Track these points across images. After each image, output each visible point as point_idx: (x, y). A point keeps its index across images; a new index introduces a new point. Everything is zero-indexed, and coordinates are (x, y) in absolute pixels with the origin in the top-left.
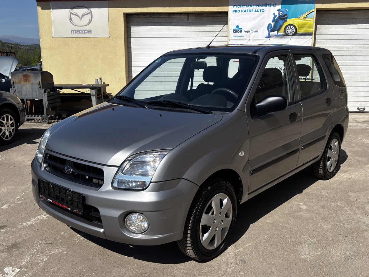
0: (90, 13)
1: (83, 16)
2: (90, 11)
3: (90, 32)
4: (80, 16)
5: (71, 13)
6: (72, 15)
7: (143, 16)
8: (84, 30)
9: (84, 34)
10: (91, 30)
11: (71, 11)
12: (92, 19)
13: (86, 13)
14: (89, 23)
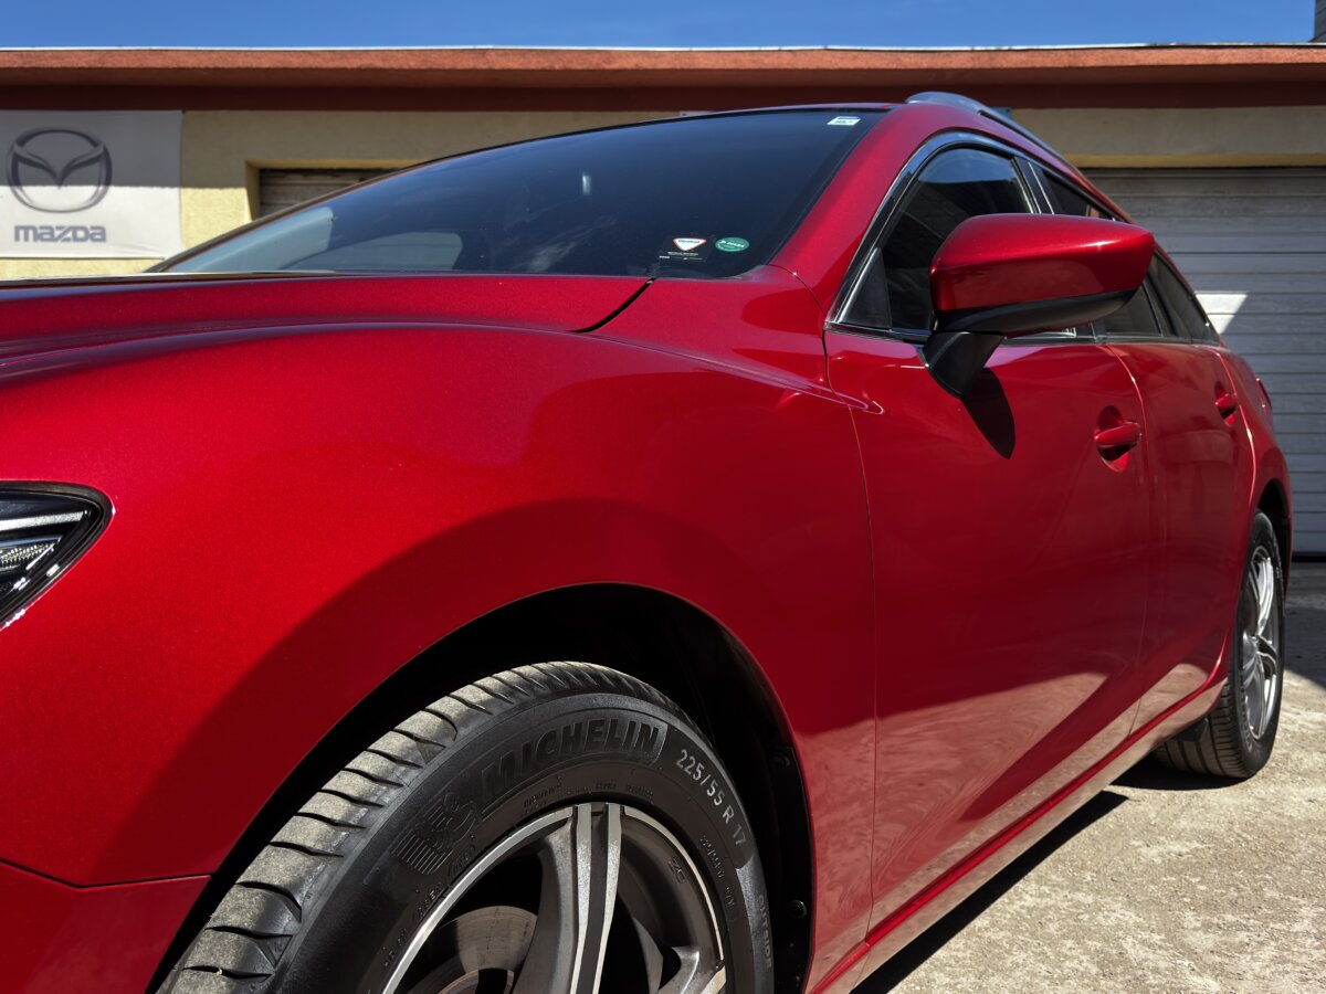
0: (103, 158)
1: (69, 169)
2: (100, 150)
3: (98, 234)
4: (59, 168)
5: (17, 159)
6: (20, 165)
7: (329, 178)
8: (71, 228)
9: (72, 244)
10: (102, 229)
11: (18, 150)
12: (108, 183)
13: (85, 159)
14: (97, 199)
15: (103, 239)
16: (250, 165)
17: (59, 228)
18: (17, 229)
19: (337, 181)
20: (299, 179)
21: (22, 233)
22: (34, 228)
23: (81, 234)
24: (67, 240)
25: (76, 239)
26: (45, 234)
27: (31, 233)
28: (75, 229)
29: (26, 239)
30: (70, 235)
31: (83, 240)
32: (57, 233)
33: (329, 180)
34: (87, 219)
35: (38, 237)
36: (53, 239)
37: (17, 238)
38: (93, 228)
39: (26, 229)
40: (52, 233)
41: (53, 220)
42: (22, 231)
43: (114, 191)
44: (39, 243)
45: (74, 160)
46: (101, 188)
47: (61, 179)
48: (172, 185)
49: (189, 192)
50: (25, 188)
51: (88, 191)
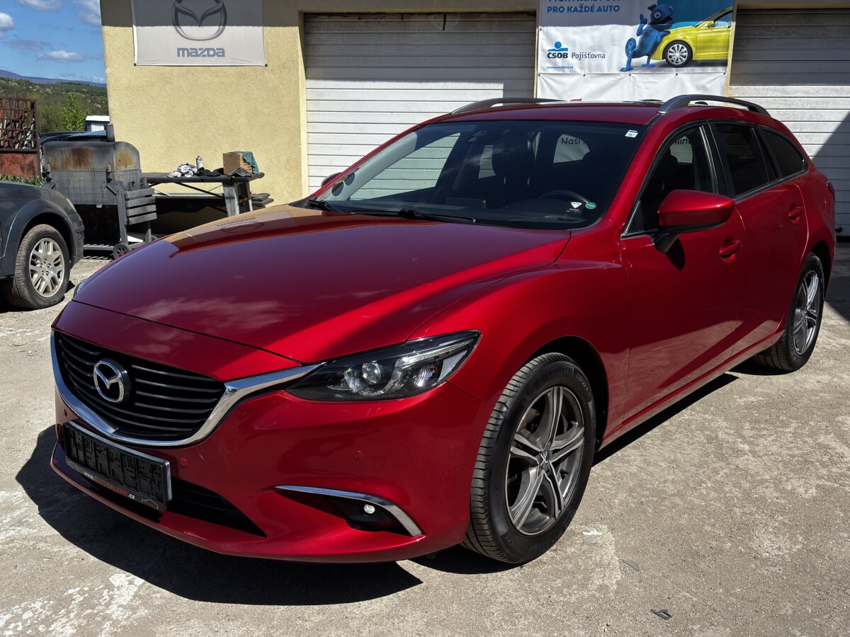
0: (222, 9)
1: (205, 16)
2: (221, 5)
3: (220, 53)
4: (199, 15)
5: (177, 10)
6: (179, 14)
7: (341, 17)
8: (206, 49)
9: (207, 57)
10: (222, 49)
11: (178, 5)
12: (225, 24)
13: (213, 10)
14: (219, 33)
15: (223, 56)
16: (300, 12)
17: (200, 49)
18: (179, 50)
19: (346, 20)
20: (326, 19)
21: (181, 52)
22: (187, 49)
23: (211, 53)
24: (205, 56)
25: (209, 55)
26: (193, 53)
27: (186, 52)
28: (208, 50)
29: (183, 55)
30: (206, 53)
31: (213, 56)
32: (199, 52)
33: (341, 19)
34: (214, 44)
35: (189, 55)
36: (197, 55)
37: (179, 55)
38: (217, 49)
39: (183, 50)
40: (197, 52)
41: (197, 45)
42: (181, 51)
43: (227, 27)
44: (190, 57)
45: (206, 12)
46: (221, 27)
47: (200, 22)
48: (259, 26)
49: (268, 28)
50: (183, 28)
51: (215, 29)
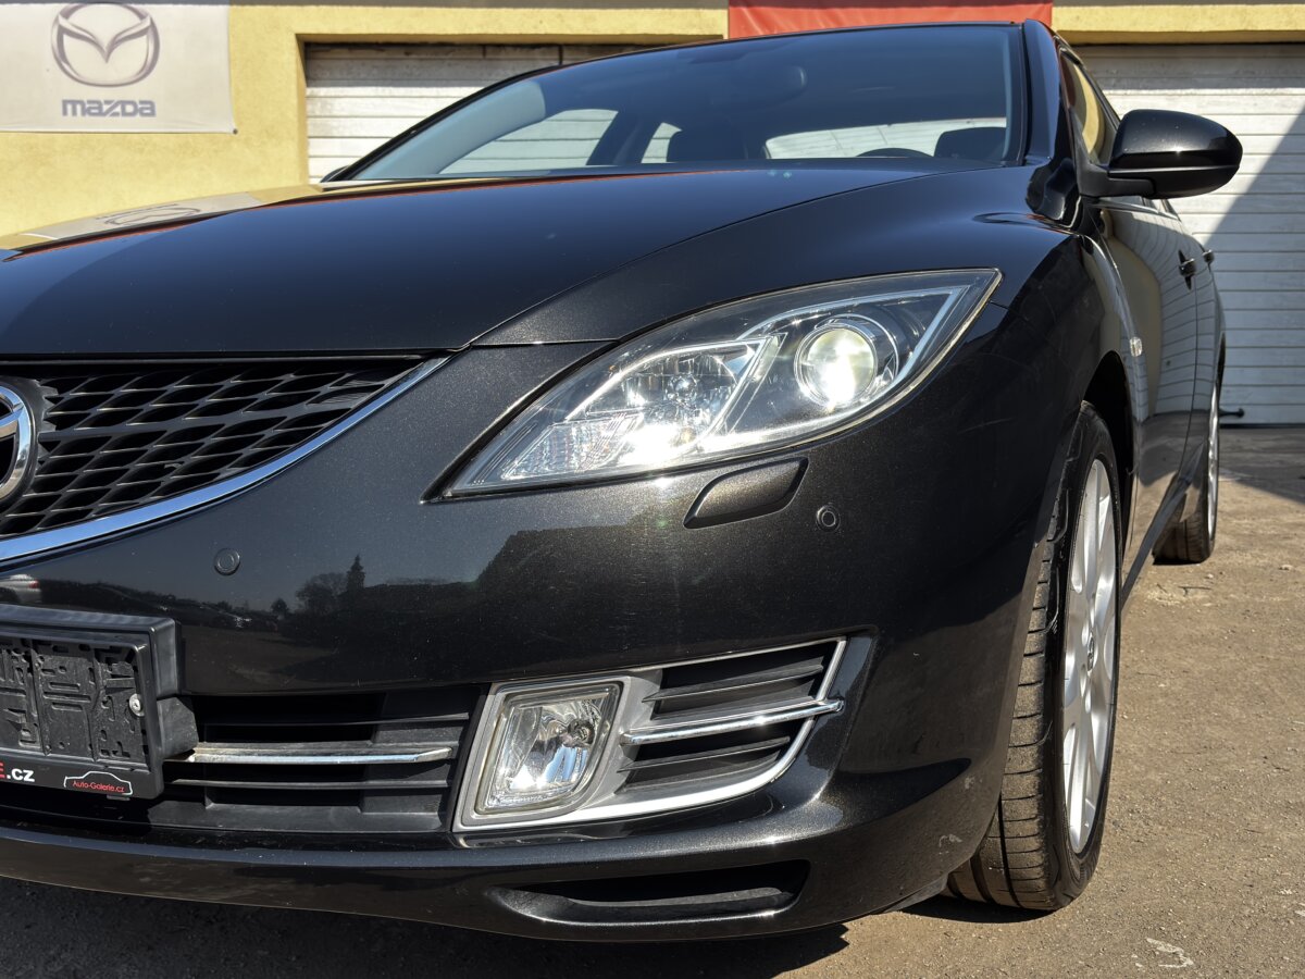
0: (150, 30)
1: (116, 42)
2: (147, 23)
3: (147, 109)
4: (105, 41)
5: (62, 31)
6: (66, 38)
7: (373, 51)
8: (119, 102)
9: (120, 118)
10: (151, 103)
11: (63, 22)
12: (156, 56)
13: (134, 31)
14: (144, 73)
15: (153, 114)
16: (297, 36)
18: (65, 103)
19: (383, 55)
20: (344, 53)
21: (69, 107)
22: (81, 102)
23: (129, 109)
24: (116, 114)
25: (125, 114)
26: (93, 109)
27: (79, 107)
28: (123, 103)
29: (74, 113)
30: (118, 109)
31: (132, 114)
32: (105, 107)
33: (373, 54)
34: (135, 93)
35: (85, 112)
36: (101, 114)
37: (65, 113)
38: (142, 102)
39: (74, 103)
40: (100, 108)
41: (102, 95)
44: (87, 116)
45: (124, 31)
46: (149, 62)
47: (108, 52)
50: (72, 62)
